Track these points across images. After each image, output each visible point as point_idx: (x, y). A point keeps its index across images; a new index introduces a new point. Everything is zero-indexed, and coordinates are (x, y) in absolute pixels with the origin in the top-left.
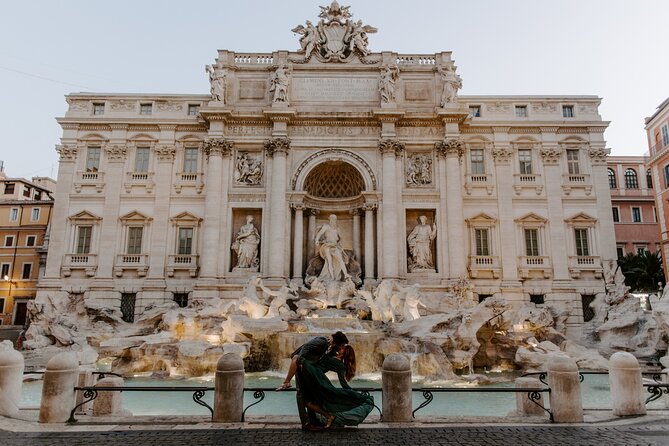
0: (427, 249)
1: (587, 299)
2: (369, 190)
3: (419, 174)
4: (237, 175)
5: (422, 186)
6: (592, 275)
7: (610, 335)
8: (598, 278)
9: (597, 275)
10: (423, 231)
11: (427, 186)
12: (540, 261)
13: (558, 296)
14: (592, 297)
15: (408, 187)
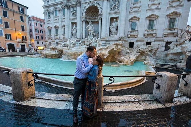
0: (115, 29)
1: (168, 43)
2: (100, 13)
3: (115, 6)
4: (72, 14)
5: (115, 9)
6: (172, 35)
7: (171, 55)
8: (175, 36)
9: (175, 35)
10: (114, 24)
11: (117, 9)
12: (152, 31)
13: (156, 43)
14: (170, 43)
15: (111, 10)
